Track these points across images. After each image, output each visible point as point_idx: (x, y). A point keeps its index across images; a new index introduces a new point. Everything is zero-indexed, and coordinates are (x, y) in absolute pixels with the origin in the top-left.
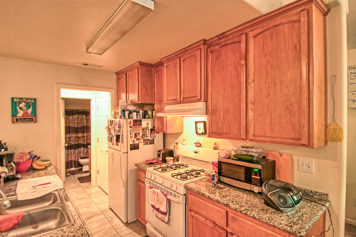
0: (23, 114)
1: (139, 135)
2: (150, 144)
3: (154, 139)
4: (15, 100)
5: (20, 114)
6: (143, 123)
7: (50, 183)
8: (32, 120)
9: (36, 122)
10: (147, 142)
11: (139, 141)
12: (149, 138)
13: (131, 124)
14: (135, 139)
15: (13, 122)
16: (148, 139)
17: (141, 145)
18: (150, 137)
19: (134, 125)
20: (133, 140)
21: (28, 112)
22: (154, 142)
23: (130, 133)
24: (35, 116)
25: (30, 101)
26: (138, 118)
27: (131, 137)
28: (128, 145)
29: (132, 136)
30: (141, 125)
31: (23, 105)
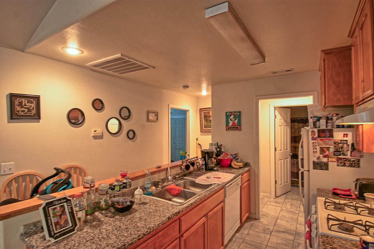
0: (233, 124)
1: (329, 151)
2: (351, 166)
3: (359, 161)
4: (228, 114)
5: (231, 124)
6: (335, 134)
7: (220, 178)
8: (238, 129)
9: (240, 130)
10: (345, 163)
11: (328, 159)
12: (349, 156)
13: (315, 135)
14: (321, 156)
15: (227, 130)
16: (345, 158)
17: (333, 165)
18: (351, 156)
19: (319, 136)
20: (318, 156)
21: (235, 122)
22: (359, 164)
23: (313, 146)
24: (240, 125)
25: (236, 114)
26: (328, 127)
27: (314, 152)
28: (310, 162)
29: (316, 150)
30: (332, 137)
31: (232, 117)
